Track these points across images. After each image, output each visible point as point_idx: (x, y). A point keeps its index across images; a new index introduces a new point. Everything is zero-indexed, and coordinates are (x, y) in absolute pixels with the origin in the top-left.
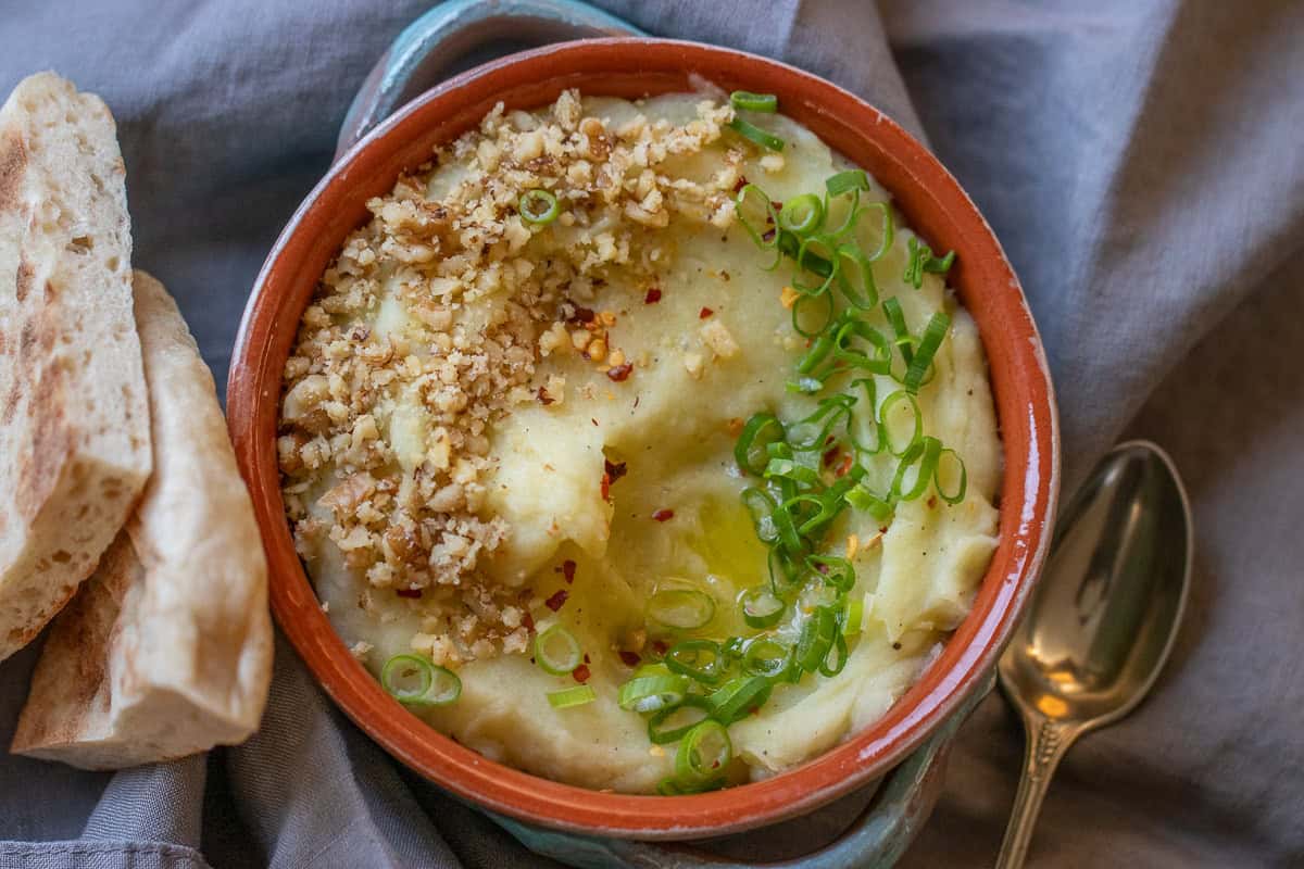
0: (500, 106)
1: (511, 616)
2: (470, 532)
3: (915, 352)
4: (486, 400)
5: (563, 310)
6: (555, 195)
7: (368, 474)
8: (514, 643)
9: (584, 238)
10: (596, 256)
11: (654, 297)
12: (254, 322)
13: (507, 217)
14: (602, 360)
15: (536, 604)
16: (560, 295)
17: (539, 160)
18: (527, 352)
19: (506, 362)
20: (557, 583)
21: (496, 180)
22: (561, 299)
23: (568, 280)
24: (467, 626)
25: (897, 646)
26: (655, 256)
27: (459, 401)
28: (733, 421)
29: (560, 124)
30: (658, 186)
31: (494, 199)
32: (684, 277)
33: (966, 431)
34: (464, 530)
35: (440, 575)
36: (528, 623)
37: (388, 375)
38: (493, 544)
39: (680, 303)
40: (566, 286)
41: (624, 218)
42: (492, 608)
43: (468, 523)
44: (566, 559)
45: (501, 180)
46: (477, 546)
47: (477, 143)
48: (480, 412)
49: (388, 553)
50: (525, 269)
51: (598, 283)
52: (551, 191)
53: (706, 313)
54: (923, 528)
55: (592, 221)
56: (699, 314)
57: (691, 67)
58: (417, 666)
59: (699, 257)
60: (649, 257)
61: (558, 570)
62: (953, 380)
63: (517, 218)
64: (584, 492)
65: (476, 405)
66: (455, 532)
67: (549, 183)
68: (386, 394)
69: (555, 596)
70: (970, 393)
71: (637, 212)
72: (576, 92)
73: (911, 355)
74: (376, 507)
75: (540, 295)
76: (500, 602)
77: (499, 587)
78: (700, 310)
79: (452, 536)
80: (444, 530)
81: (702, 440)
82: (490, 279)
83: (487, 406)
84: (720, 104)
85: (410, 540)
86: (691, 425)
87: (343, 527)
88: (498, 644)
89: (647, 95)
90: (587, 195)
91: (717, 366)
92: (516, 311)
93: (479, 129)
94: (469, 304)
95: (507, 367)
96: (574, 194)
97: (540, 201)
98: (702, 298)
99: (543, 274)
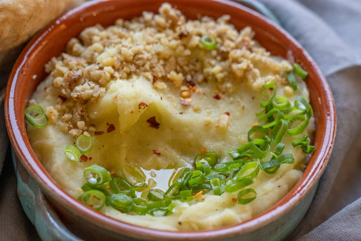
1: (81, 124)
4: (138, 67)
5: (188, 76)
8: (74, 132)
9: (213, 62)
10: (211, 69)
11: (217, 97)
14: (185, 97)
15: (92, 129)
16: (191, 72)
20: (104, 128)
25: (180, 223)
27: (129, 56)
28: (204, 148)
30: (248, 65)
32: (232, 99)
33: (266, 194)
35: (73, 93)
37: (119, 40)
38: (95, 95)
39: (223, 105)
40: (195, 72)
41: (230, 67)
42: (78, 116)
43: (96, 85)
44: (113, 124)
48: (133, 68)
49: (66, 75)
50: (188, 52)
51: (205, 80)
53: (228, 114)
54: (224, 203)
55: (221, 61)
56: (225, 112)
57: (292, 49)
59: (241, 98)
61: (108, 124)
62: (277, 179)
63: (199, 38)
64: (135, 98)
65: (133, 64)
69: (100, 132)
70: (279, 186)
71: (235, 66)
76: (82, 118)
78: (227, 111)
81: (191, 146)
82: (174, 43)
83: (136, 69)
85: (76, 76)
86: (191, 136)
88: (70, 129)
90: (226, 51)
91: (216, 129)
92: (172, 59)
95: (154, 67)
96: (223, 48)
98: (231, 108)
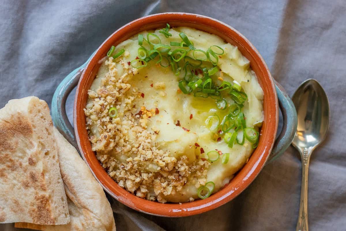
0: (84, 109)
1: (201, 163)
2: (180, 164)
3: (185, 44)
5: (137, 117)
6: (112, 107)
7: (155, 180)
8: (207, 165)
9: (124, 105)
10: (129, 104)
11: (143, 95)
12: (110, 190)
13: (112, 121)
15: (200, 156)
16: (133, 117)
17: (102, 107)
18: (144, 131)
19: (145, 137)
20: (198, 150)
21: (102, 119)
22: (134, 117)
23: (131, 113)
24: (199, 174)
25: (248, 81)
26: (135, 91)
28: (178, 91)
29: (95, 98)
30: (120, 83)
31: (106, 122)
32: (142, 86)
34: (180, 166)
35: (186, 175)
36: (204, 160)
37: (136, 165)
38: (186, 161)
40: (132, 114)
41: (124, 94)
42: (198, 166)
43: (178, 164)
45: (103, 118)
46: (185, 164)
47: (90, 118)
48: (154, 149)
49: (176, 184)
50: (125, 122)
51: (134, 107)
52: (110, 108)
55: (121, 101)
56: (151, 87)
58: (202, 189)
60: (134, 92)
61: (196, 148)
63: (113, 119)
65: (152, 149)
66: (179, 168)
67: (108, 107)
68: (140, 168)
69: (201, 151)
70: (200, 36)
72: (89, 90)
73: (186, 45)
74: (164, 182)
75: (132, 121)
76: (197, 164)
77: (194, 163)
78: (151, 86)
79: (179, 169)
80: (177, 170)
81: (178, 100)
83: (153, 146)
84: (108, 59)
86: (175, 100)
87: (165, 192)
88: (206, 168)
89: (96, 74)
90: (115, 100)
92: (134, 129)
93: (87, 117)
94: (128, 140)
96: (113, 103)
97: (111, 112)
98: (148, 85)
99: (127, 119)
